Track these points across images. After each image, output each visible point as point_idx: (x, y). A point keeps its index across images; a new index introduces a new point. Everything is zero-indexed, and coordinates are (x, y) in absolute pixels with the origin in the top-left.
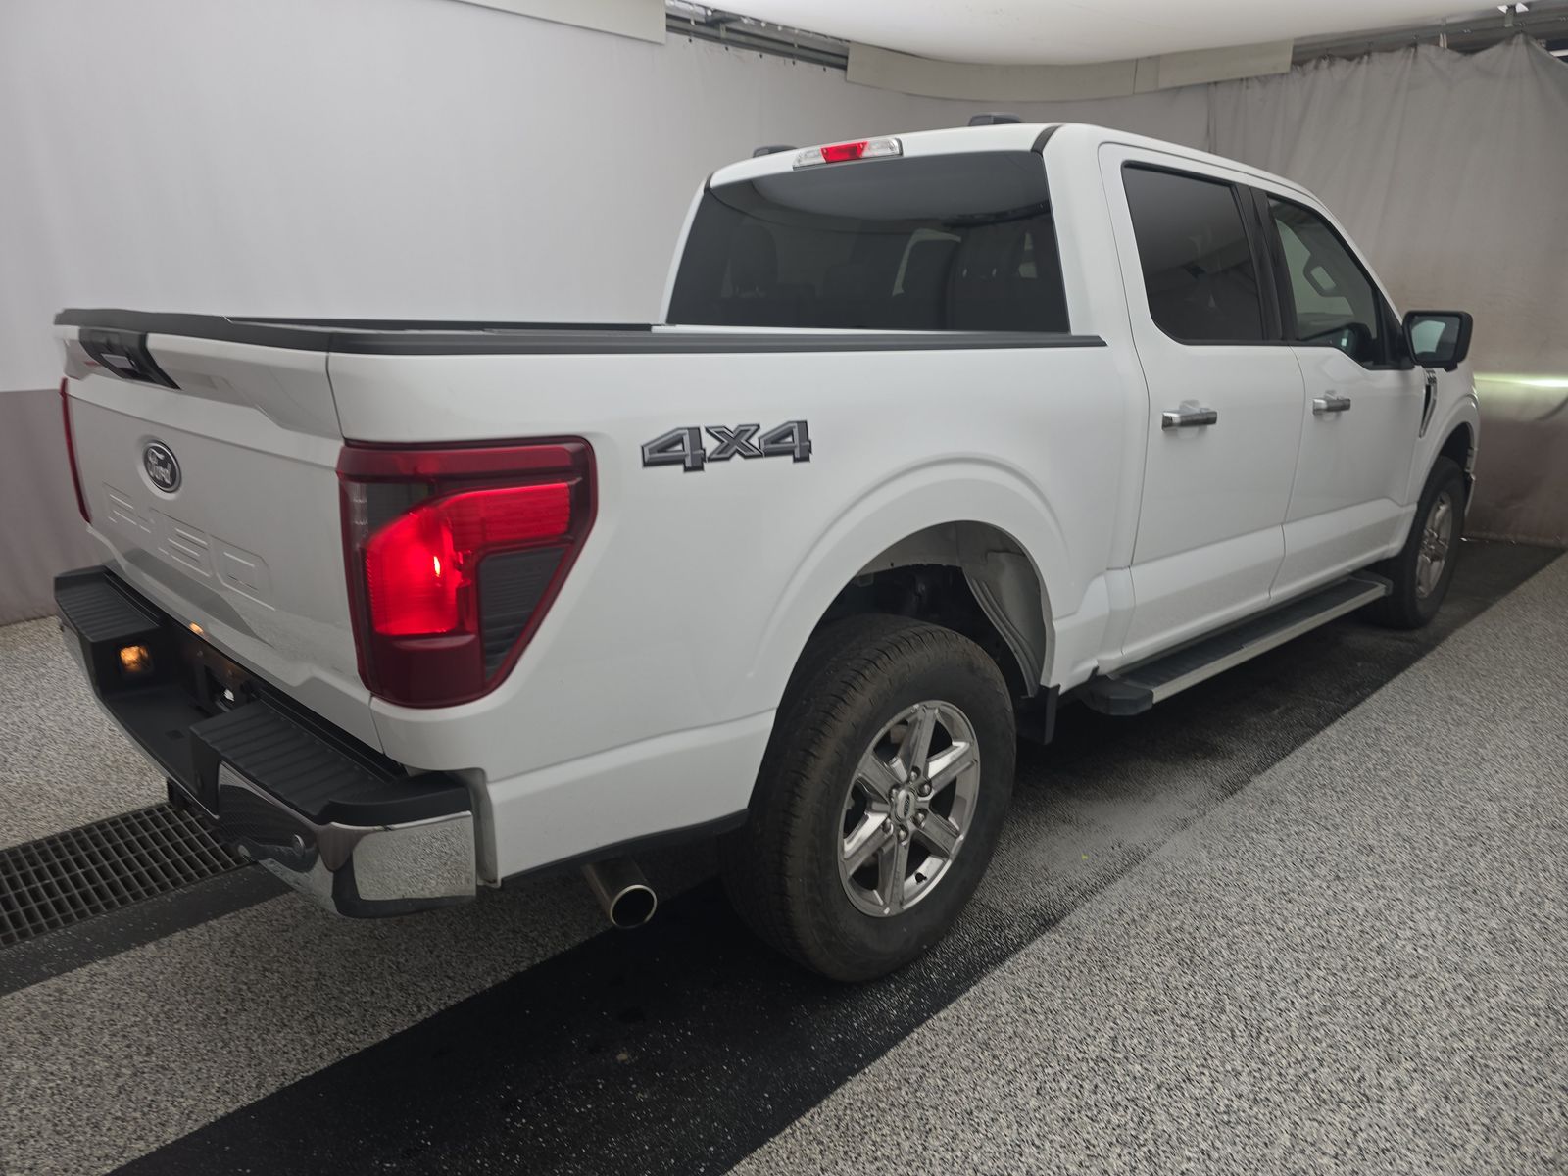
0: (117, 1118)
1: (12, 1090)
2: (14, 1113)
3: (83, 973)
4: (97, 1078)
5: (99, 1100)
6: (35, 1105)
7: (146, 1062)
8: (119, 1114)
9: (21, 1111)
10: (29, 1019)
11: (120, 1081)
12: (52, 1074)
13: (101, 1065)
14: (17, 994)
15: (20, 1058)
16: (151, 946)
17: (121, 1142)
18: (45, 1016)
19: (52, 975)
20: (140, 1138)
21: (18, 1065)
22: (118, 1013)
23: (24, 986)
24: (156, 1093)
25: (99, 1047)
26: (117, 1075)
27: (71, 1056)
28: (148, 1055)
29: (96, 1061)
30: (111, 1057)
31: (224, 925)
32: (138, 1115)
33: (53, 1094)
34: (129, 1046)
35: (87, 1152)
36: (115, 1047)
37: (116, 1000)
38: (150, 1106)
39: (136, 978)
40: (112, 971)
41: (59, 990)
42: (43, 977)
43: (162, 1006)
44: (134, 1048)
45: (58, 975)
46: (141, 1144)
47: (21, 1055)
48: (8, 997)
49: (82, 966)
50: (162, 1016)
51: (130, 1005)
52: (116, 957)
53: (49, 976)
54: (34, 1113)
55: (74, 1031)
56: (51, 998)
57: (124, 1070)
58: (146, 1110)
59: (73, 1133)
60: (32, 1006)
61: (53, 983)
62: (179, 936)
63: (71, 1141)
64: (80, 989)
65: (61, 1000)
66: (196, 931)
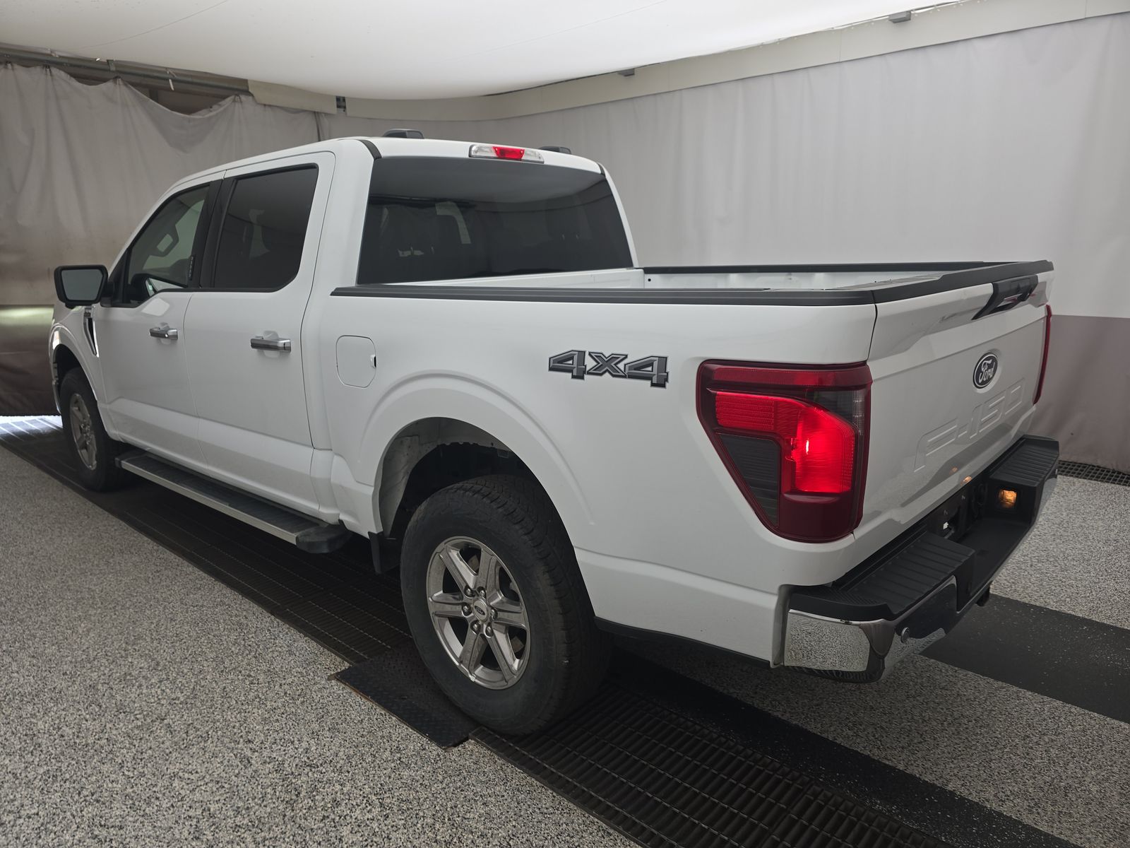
0: (1072, 726)
1: (1107, 780)
2: (1115, 768)
3: (1006, 810)
4: (1062, 748)
5: (1071, 739)
6: (1103, 763)
7: (1033, 734)
8: (1069, 726)
9: (1111, 766)
10: (1064, 810)
11: (1053, 737)
12: (1081, 769)
13: (1053, 752)
14: (1056, 833)
15: (1090, 792)
16: (950, 787)
17: (1080, 718)
18: (1054, 803)
19: (1024, 826)
20: (1070, 712)
21: (1094, 789)
22: (1017, 767)
23: (1047, 835)
24: (1044, 720)
25: (1046, 760)
26: (1052, 741)
27: (1063, 768)
28: (1028, 737)
29: (1054, 755)
30: (1046, 751)
31: (899, 761)
32: (1062, 719)
33: (1090, 760)
34: (1032, 748)
35: (1098, 726)
36: (1038, 754)
37: (1009, 775)
38: (1054, 718)
39: (984, 776)
40: (990, 793)
41: (1031, 812)
42: (1031, 830)
43: (992, 750)
44: (1031, 745)
45: (1020, 823)
46: (1073, 710)
47: (1087, 793)
48: (1062, 837)
49: (1000, 814)
50: (999, 746)
51: (1006, 766)
52: (976, 800)
53: (1026, 827)
54: (1106, 760)
55: (1048, 779)
56: (1040, 810)
57: (1047, 740)
58: (1057, 718)
59: (1096, 737)
60: (1055, 816)
61: (1028, 820)
62: (928, 778)
63: (1100, 736)
64: (1019, 800)
65: (1036, 804)
66: (916, 772)
